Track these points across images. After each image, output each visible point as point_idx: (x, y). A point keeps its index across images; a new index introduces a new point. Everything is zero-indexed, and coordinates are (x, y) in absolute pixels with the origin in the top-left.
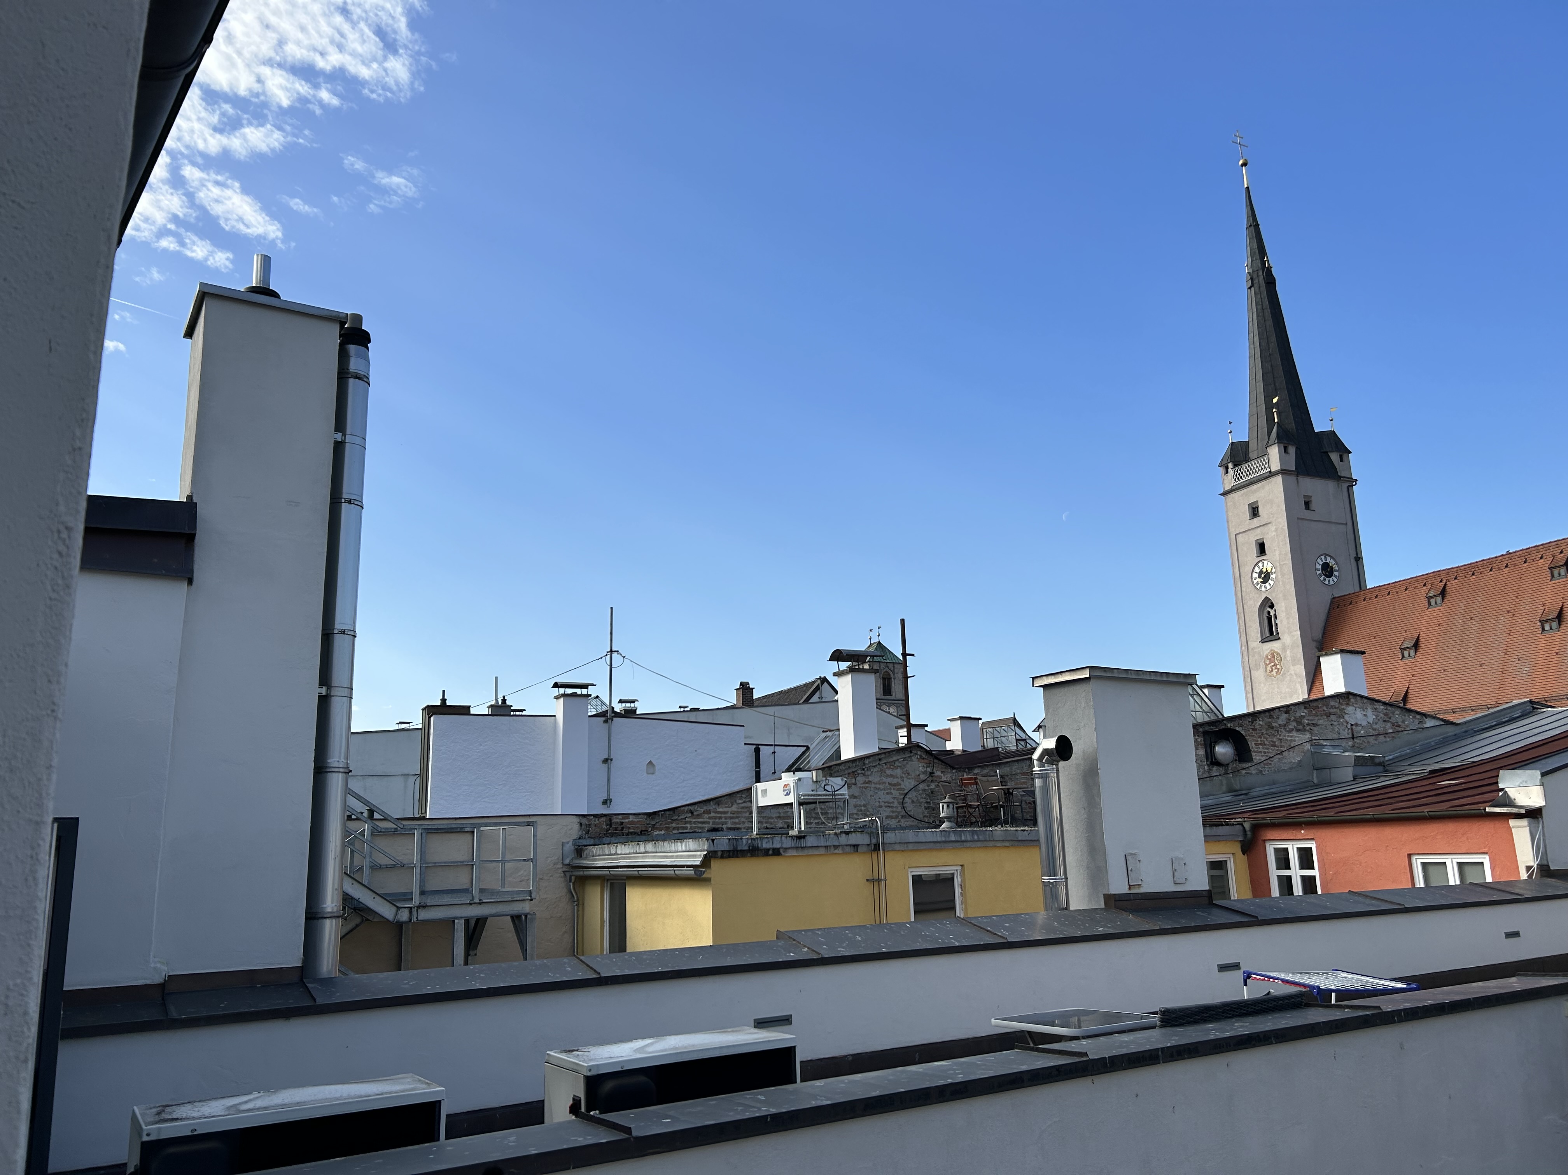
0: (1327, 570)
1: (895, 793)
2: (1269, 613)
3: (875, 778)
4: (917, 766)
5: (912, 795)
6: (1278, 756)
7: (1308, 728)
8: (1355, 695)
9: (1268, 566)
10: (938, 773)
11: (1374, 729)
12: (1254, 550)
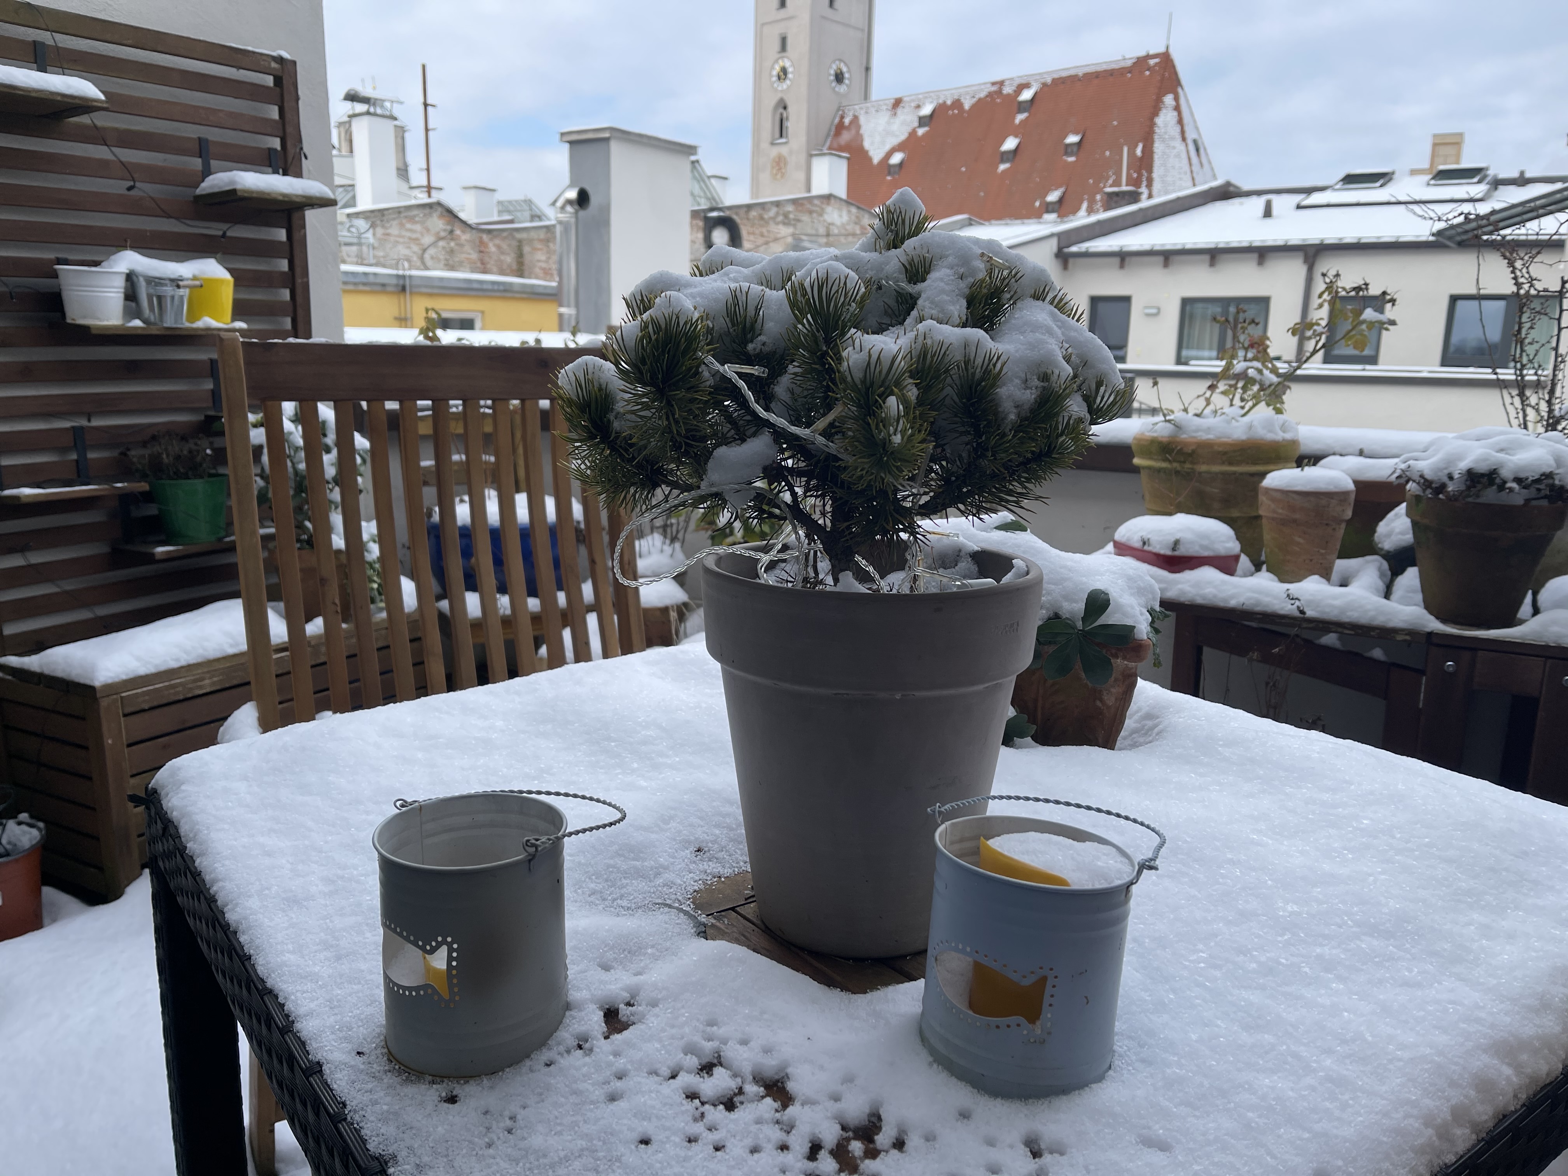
0: (839, 78)
1: (416, 248)
2: (782, 114)
3: (394, 230)
4: (438, 224)
5: (431, 251)
6: (764, 246)
7: (793, 222)
8: (835, 197)
9: (787, 64)
10: (458, 232)
11: (846, 230)
12: (777, 45)
